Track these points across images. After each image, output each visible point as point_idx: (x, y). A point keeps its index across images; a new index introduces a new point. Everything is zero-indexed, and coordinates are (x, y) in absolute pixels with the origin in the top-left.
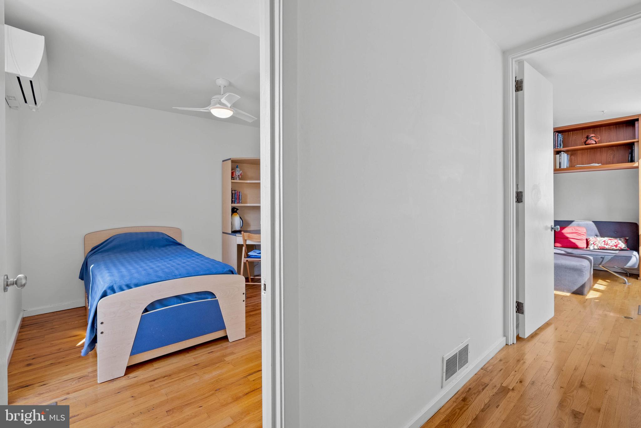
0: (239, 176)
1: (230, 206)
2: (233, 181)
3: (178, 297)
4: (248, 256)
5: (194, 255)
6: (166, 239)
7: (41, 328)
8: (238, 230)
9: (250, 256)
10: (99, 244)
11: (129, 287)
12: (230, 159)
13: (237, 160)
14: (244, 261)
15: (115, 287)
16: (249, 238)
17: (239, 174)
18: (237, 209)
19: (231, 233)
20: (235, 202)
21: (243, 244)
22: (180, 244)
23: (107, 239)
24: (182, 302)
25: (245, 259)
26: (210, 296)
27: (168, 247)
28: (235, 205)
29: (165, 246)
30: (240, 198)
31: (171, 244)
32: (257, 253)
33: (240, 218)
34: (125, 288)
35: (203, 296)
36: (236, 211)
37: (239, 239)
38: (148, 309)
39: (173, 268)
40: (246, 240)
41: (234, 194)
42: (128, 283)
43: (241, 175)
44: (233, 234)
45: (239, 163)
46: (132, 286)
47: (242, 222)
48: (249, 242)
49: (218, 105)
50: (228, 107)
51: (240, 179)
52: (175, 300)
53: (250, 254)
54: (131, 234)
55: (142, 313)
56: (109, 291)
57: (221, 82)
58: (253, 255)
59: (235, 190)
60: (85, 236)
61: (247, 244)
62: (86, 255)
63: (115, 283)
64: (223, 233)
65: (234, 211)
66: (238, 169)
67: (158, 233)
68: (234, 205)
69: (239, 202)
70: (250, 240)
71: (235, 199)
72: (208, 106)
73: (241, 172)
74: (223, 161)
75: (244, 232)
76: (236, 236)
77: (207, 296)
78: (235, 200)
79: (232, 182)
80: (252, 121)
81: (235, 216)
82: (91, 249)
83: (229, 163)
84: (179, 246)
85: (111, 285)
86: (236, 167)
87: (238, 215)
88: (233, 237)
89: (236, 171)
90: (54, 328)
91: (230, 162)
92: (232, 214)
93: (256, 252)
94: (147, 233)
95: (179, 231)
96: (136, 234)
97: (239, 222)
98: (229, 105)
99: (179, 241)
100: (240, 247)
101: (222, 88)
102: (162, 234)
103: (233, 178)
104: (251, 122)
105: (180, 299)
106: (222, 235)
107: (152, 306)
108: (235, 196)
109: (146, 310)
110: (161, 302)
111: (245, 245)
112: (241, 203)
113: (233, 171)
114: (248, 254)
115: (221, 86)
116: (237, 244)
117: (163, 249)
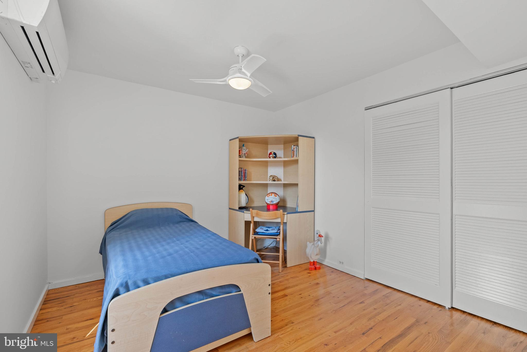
0: (245, 154)
1: (237, 183)
2: (241, 159)
3: (200, 292)
4: (255, 233)
5: (209, 235)
6: (180, 215)
7: (60, 305)
8: (243, 206)
9: (258, 232)
10: (118, 219)
11: (146, 282)
12: (238, 138)
13: (244, 139)
14: (252, 238)
15: (130, 283)
16: (257, 215)
17: (245, 152)
18: (244, 186)
19: (238, 209)
20: (241, 179)
21: (250, 220)
22: (192, 221)
23: (125, 215)
24: (205, 298)
25: (252, 236)
26: (234, 290)
27: (181, 224)
28: (242, 182)
29: (178, 222)
30: (246, 176)
31: (184, 220)
32: (265, 230)
33: (246, 195)
34: (140, 283)
35: (227, 290)
36: (242, 188)
37: (247, 216)
38: (167, 309)
39: (192, 254)
40: (254, 217)
41: (240, 172)
42: (145, 277)
43: (247, 153)
44: (240, 210)
45: (244, 142)
46: (150, 280)
47: (247, 198)
48: (256, 219)
49: (239, 75)
50: (248, 76)
51: (246, 157)
52: (197, 296)
53: (258, 230)
54: (147, 210)
55: (161, 314)
56: (122, 290)
57: (240, 50)
58: (260, 232)
59: (241, 168)
60: (105, 212)
61: (254, 221)
62: (106, 230)
63: (129, 279)
64: (230, 209)
65: (241, 187)
66: (244, 148)
67: (172, 209)
68: (240, 182)
69: (245, 179)
70: (258, 217)
71: (241, 176)
72: (225, 77)
73: (247, 150)
74: (230, 140)
75: (252, 210)
76: (244, 212)
77: (231, 289)
78: (241, 178)
79: (239, 160)
80: (266, 95)
81: (241, 193)
82: (111, 224)
83: (237, 142)
84: (192, 223)
85: (125, 280)
86: (242, 146)
87: (244, 192)
88: (240, 213)
89: (243, 149)
90: (73, 306)
91: (237, 140)
92: (239, 191)
93: (263, 229)
94: (162, 209)
95: (190, 206)
96: (152, 209)
97: (245, 199)
98: (249, 75)
99: (191, 217)
100: (247, 224)
101: (240, 57)
102: (176, 210)
103: (240, 156)
104: (264, 97)
105: (202, 295)
106: (229, 211)
107: (172, 305)
108: (241, 174)
109: (165, 310)
110: (182, 300)
111: (252, 222)
112: (246, 180)
113: (240, 149)
114: (256, 230)
115: (239, 55)
116: (245, 221)
117: (177, 225)
